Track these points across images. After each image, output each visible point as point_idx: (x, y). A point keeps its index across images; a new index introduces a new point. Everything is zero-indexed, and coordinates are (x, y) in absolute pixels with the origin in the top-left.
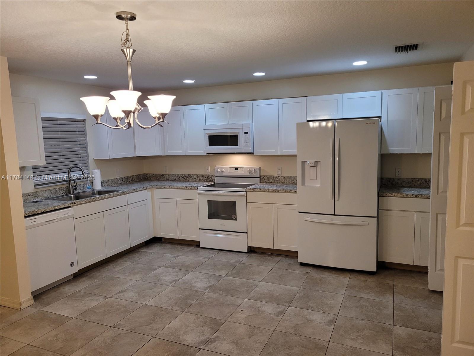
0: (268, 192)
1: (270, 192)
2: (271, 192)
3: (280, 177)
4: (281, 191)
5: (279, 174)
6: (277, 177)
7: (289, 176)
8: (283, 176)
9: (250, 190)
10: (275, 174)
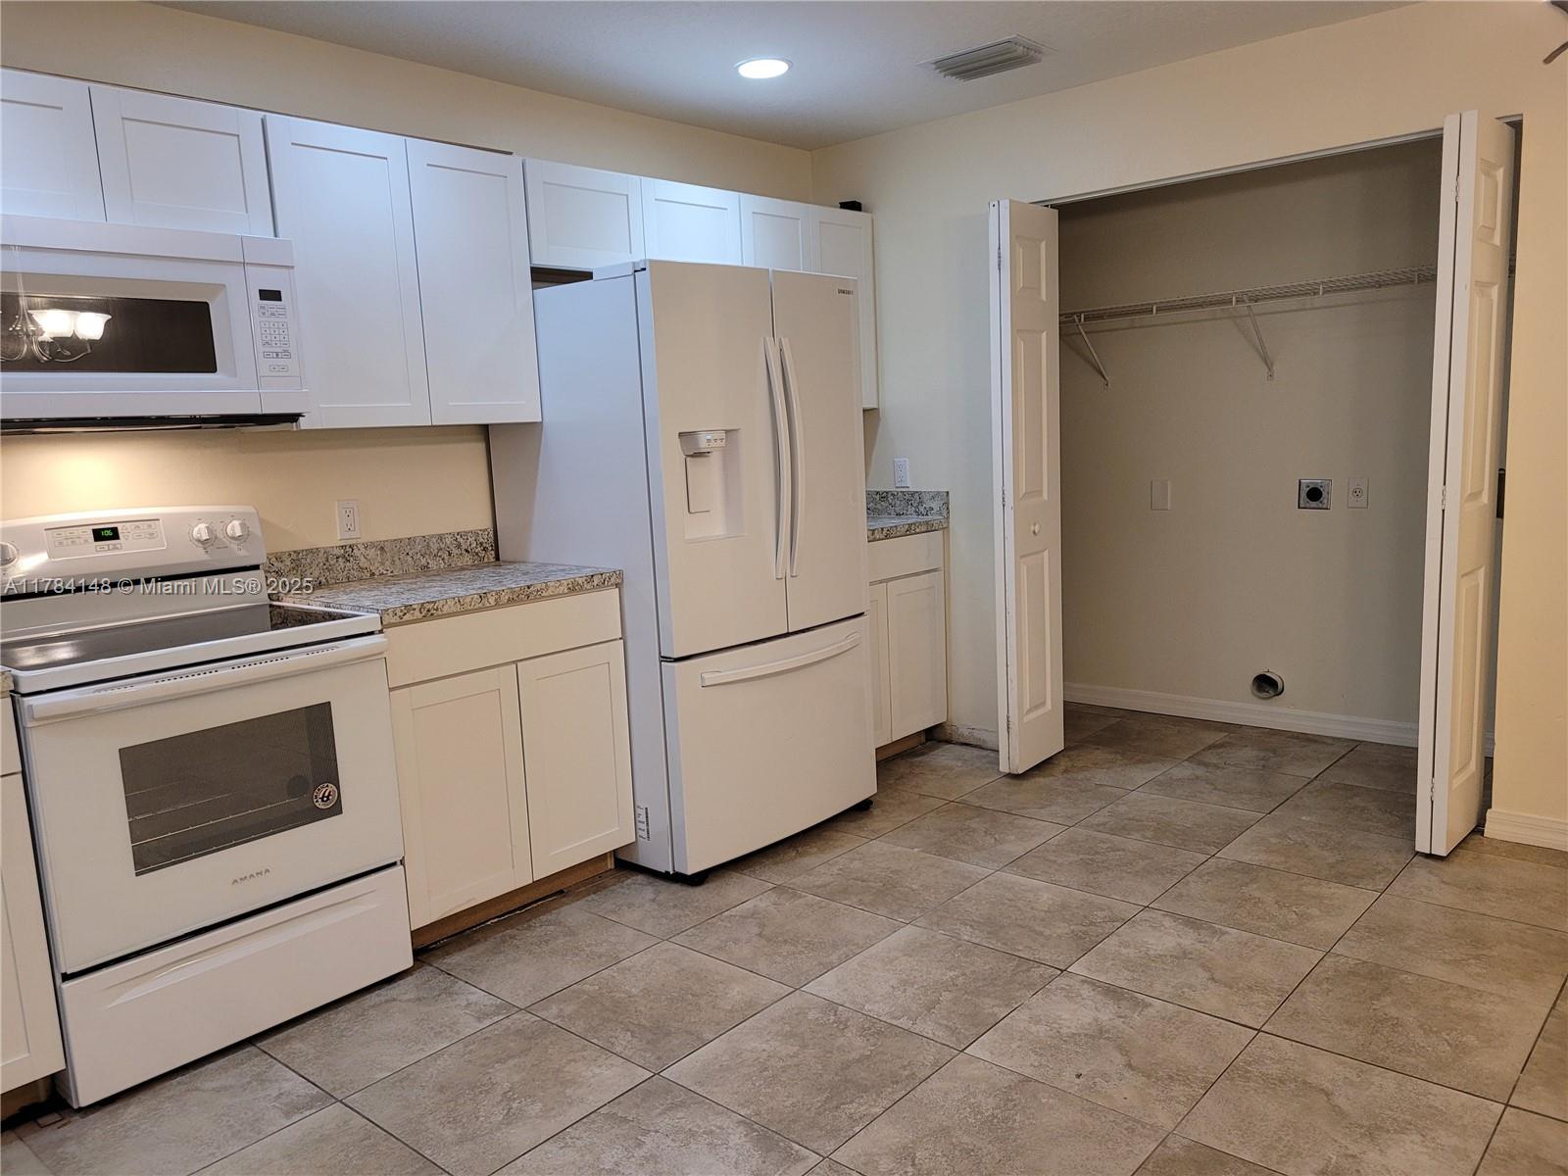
0: (498, 605)
1: (504, 606)
2: (511, 602)
3: (361, 547)
4: (550, 592)
5: (353, 535)
6: (347, 552)
7: (401, 540)
8: (373, 545)
9: (406, 618)
10: (332, 537)
